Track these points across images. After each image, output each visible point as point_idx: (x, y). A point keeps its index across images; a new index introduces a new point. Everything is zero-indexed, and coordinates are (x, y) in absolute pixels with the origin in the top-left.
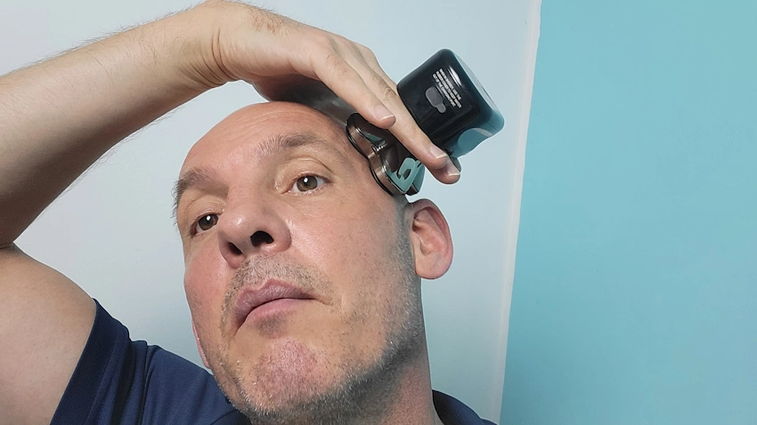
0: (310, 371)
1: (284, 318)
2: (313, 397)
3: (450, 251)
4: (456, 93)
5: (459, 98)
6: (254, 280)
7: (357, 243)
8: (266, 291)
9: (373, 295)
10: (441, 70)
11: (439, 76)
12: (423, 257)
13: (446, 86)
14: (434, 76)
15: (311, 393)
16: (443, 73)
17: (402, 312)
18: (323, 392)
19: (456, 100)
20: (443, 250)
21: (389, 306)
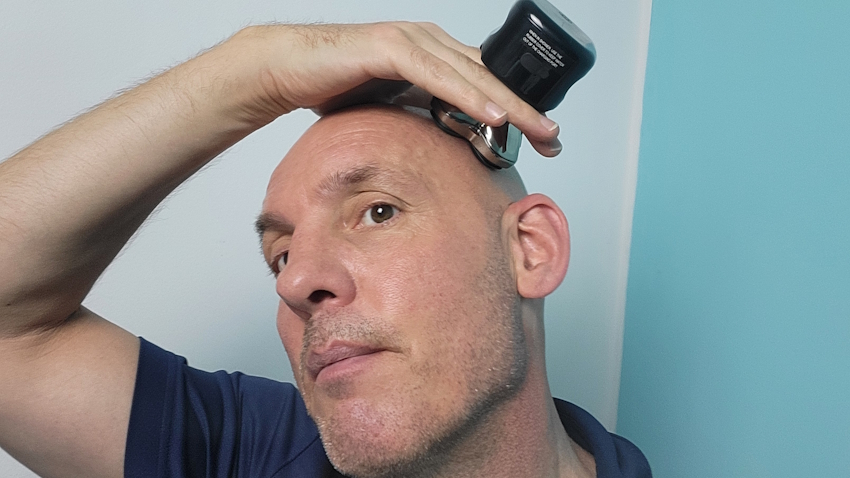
0: (376, 435)
1: (350, 380)
2: (383, 462)
3: (564, 260)
4: (555, 53)
5: (560, 57)
6: (317, 342)
7: (430, 283)
8: (331, 352)
9: (450, 340)
10: (531, 32)
11: (530, 38)
12: (527, 274)
13: (542, 48)
14: (525, 39)
15: (380, 458)
16: (533, 34)
17: (491, 352)
18: (393, 456)
19: (557, 61)
20: (555, 258)
21: (472, 351)
